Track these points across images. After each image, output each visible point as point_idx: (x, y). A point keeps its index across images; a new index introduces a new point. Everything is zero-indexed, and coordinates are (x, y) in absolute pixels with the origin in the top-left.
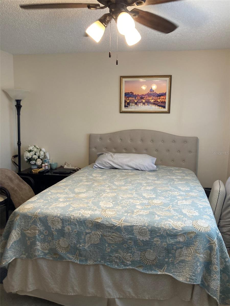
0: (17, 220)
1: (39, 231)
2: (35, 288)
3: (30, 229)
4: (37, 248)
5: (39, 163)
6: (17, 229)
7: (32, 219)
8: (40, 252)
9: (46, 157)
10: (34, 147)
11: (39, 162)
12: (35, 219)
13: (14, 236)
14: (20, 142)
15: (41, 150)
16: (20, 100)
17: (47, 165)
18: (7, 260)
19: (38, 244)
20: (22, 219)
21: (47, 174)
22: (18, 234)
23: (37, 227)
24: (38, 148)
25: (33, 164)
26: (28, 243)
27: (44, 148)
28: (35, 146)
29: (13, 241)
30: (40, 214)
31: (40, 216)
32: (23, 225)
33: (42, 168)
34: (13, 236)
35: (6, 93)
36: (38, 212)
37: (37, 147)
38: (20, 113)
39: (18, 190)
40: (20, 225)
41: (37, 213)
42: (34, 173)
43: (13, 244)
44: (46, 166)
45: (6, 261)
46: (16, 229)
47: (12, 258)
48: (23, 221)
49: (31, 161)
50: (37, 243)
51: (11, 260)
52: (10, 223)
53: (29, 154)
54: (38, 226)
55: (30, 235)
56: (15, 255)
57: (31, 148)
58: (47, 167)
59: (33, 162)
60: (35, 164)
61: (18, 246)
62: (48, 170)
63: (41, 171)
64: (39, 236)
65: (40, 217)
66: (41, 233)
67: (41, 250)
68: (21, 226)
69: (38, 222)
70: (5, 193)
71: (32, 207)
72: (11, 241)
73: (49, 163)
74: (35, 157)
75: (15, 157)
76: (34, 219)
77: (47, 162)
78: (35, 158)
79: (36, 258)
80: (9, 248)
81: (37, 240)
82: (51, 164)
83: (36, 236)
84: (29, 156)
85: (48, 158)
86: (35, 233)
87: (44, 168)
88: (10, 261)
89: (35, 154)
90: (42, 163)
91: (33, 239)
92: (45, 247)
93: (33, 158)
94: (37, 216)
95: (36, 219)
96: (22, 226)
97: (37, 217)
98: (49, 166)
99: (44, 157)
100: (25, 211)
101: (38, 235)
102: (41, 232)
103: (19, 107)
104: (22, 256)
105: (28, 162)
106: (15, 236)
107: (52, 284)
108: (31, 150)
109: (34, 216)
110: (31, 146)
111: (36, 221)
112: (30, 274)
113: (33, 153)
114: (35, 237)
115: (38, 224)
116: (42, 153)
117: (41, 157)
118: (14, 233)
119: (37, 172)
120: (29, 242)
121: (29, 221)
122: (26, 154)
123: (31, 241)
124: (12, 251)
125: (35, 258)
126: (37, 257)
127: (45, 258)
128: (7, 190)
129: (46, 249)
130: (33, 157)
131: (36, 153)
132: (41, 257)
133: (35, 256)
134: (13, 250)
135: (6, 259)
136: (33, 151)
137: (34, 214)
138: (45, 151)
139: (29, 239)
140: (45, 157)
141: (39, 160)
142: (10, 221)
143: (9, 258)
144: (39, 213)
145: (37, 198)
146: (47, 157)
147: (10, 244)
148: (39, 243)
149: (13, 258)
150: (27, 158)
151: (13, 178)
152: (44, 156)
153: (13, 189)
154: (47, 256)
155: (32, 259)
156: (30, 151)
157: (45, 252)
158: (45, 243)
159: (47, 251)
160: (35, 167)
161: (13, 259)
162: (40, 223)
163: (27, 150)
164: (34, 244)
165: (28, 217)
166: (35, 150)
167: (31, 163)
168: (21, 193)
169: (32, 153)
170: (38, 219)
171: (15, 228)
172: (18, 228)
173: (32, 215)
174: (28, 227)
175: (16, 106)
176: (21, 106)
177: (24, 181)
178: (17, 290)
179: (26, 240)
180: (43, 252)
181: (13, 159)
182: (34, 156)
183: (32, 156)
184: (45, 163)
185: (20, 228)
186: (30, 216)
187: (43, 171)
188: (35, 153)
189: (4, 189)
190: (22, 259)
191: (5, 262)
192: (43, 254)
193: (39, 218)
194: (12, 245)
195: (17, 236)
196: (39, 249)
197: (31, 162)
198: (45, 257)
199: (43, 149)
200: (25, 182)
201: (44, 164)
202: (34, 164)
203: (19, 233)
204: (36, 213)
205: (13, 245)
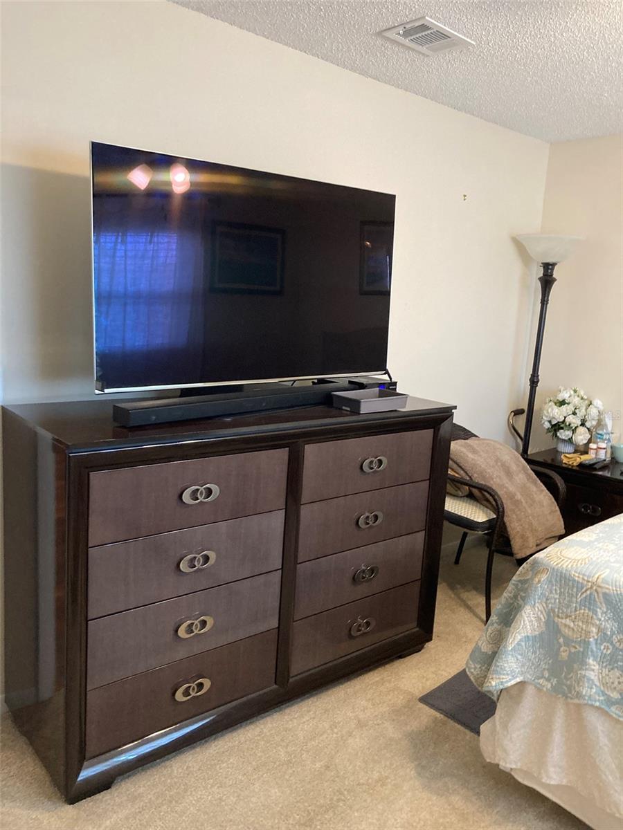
0: (539, 581)
1: (600, 629)
2: (565, 782)
3: (573, 617)
4: (587, 674)
5: (582, 440)
6: (537, 605)
7: (583, 590)
8: (594, 690)
9: (603, 425)
10: (572, 392)
11: (581, 437)
12: (591, 594)
13: (527, 622)
14: (538, 376)
15: (591, 404)
16: (554, 265)
17: (604, 449)
18: (503, 679)
19: (593, 667)
20: (554, 583)
21: (600, 473)
22: (539, 619)
23: (594, 617)
24: (585, 397)
25: (565, 440)
26: (563, 654)
27: (600, 400)
28: (575, 391)
29: (523, 635)
30: (608, 585)
31: (607, 589)
32: (555, 601)
33: (586, 453)
34: (524, 621)
35: (519, 245)
36: (602, 576)
37: (582, 393)
38: (548, 300)
39: (522, 500)
40: (547, 600)
41: (599, 581)
42: (565, 464)
43: (521, 640)
44: (599, 453)
45: (499, 678)
46: (535, 604)
47: (515, 678)
48: (556, 590)
49: (562, 431)
50: (591, 661)
51: (513, 682)
52: (517, 585)
53: (557, 410)
54: (600, 614)
55: (570, 633)
56: (522, 673)
57: (565, 395)
58: (602, 455)
59: (564, 434)
60: (570, 440)
61: (534, 652)
62: (605, 462)
63: (587, 462)
64: (596, 644)
65: (607, 591)
66: (604, 637)
67: (598, 684)
68: (549, 602)
69: (601, 603)
70: (494, 503)
71: (585, 559)
72: (519, 633)
73: (610, 444)
74: (574, 421)
75: (518, 413)
76: (588, 592)
77: (606, 439)
78: (572, 425)
79: (582, 702)
80: (510, 649)
81: (590, 653)
82: (615, 447)
83: (589, 641)
84: (557, 416)
85: (610, 429)
86: (588, 633)
87: (594, 456)
88: (509, 684)
89: (574, 413)
90: (590, 441)
91: (577, 647)
92: (611, 680)
93: (568, 424)
94: (599, 586)
95: (596, 595)
96: (553, 601)
97: (599, 589)
98: (609, 451)
99: (597, 423)
100: (566, 564)
101: (597, 640)
102: (605, 634)
103: (547, 282)
104: (541, 681)
105: (551, 434)
106: (529, 622)
107: (616, 791)
108: (564, 401)
109: (590, 584)
110: (565, 389)
111: (595, 600)
112: (557, 737)
113: (570, 408)
114: (587, 644)
115: (598, 610)
116: (593, 411)
117: (588, 424)
118: (529, 614)
119: (575, 464)
120: (564, 652)
121: (575, 594)
122: (549, 411)
123: (573, 650)
124: (517, 658)
125: (576, 701)
126: (585, 699)
127: (607, 712)
128: (498, 496)
129: (615, 688)
130: (568, 420)
131: (577, 411)
132: (597, 704)
133: (579, 695)
134: (519, 657)
135: (501, 674)
136: (569, 404)
137: (590, 580)
138: (601, 408)
139: (568, 641)
140: (600, 423)
141: (582, 430)
142: (519, 581)
143: (508, 674)
144: (604, 581)
145: (594, 537)
146: (606, 425)
147: (514, 639)
148: (595, 663)
149: (517, 677)
150: (550, 422)
151: (514, 468)
152: (597, 421)
153: (511, 497)
154: (613, 709)
155: (569, 700)
156: (562, 403)
157: (609, 696)
158: (612, 669)
159: (615, 693)
160: (570, 449)
161: (518, 680)
162: (605, 610)
163: (552, 399)
164: (578, 660)
165: (571, 584)
166: (576, 400)
167: (560, 437)
168: (529, 511)
169: (567, 409)
170: (601, 595)
171: (533, 603)
172: (541, 603)
173: (583, 579)
174: (569, 611)
175: (541, 281)
176: (555, 280)
177: (539, 481)
178: (514, 767)
179: (559, 643)
180: (602, 692)
181: (511, 418)
182: (570, 419)
183: (565, 418)
184: (598, 440)
185: (545, 605)
186: (578, 582)
187: (592, 462)
188: (576, 409)
189: (491, 491)
190: (539, 689)
191: (498, 681)
192: (602, 698)
193: (605, 594)
194: (518, 644)
195: (536, 624)
196: (592, 680)
197: (561, 434)
198: (607, 709)
199: (598, 403)
200: (541, 484)
201: (596, 443)
202: (567, 439)
203: (541, 619)
204: (596, 576)
205: (521, 645)
